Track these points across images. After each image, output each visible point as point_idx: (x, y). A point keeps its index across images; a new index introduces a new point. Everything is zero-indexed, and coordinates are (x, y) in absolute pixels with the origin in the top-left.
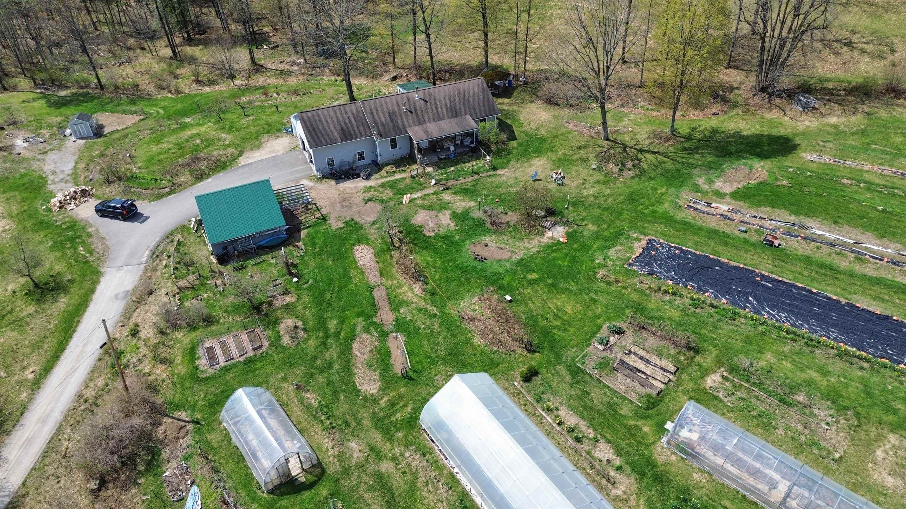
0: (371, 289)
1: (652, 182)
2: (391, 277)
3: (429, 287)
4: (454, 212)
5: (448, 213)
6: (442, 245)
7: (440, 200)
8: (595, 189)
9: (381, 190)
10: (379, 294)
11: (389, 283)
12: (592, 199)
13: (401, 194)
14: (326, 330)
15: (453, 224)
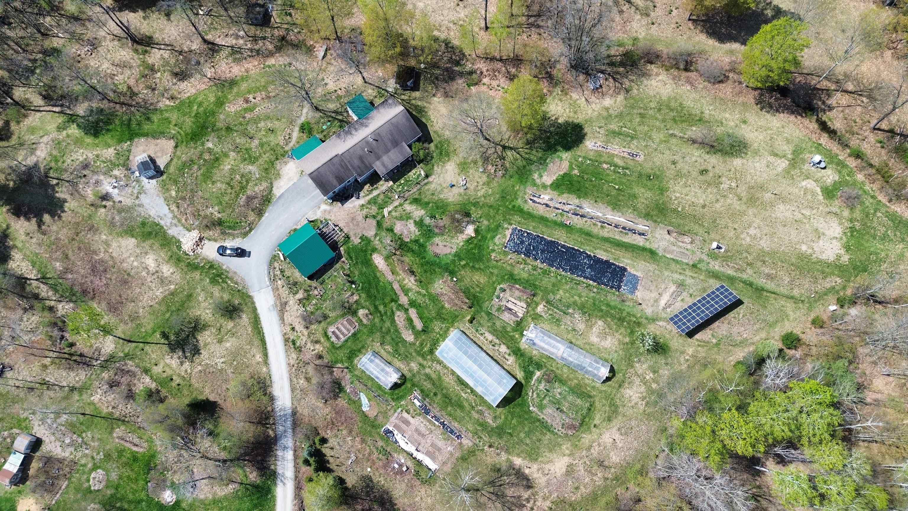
0: (391, 284)
1: (512, 180)
2: (398, 274)
3: (417, 278)
4: (415, 221)
5: (412, 221)
6: (416, 248)
7: (404, 211)
8: (483, 190)
9: (369, 206)
10: (396, 286)
11: (398, 278)
12: (483, 199)
13: (381, 208)
14: (380, 312)
15: (417, 230)
